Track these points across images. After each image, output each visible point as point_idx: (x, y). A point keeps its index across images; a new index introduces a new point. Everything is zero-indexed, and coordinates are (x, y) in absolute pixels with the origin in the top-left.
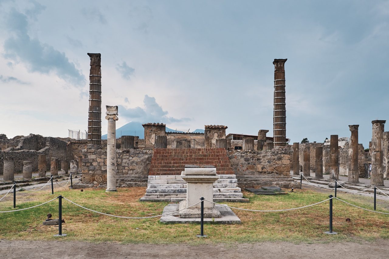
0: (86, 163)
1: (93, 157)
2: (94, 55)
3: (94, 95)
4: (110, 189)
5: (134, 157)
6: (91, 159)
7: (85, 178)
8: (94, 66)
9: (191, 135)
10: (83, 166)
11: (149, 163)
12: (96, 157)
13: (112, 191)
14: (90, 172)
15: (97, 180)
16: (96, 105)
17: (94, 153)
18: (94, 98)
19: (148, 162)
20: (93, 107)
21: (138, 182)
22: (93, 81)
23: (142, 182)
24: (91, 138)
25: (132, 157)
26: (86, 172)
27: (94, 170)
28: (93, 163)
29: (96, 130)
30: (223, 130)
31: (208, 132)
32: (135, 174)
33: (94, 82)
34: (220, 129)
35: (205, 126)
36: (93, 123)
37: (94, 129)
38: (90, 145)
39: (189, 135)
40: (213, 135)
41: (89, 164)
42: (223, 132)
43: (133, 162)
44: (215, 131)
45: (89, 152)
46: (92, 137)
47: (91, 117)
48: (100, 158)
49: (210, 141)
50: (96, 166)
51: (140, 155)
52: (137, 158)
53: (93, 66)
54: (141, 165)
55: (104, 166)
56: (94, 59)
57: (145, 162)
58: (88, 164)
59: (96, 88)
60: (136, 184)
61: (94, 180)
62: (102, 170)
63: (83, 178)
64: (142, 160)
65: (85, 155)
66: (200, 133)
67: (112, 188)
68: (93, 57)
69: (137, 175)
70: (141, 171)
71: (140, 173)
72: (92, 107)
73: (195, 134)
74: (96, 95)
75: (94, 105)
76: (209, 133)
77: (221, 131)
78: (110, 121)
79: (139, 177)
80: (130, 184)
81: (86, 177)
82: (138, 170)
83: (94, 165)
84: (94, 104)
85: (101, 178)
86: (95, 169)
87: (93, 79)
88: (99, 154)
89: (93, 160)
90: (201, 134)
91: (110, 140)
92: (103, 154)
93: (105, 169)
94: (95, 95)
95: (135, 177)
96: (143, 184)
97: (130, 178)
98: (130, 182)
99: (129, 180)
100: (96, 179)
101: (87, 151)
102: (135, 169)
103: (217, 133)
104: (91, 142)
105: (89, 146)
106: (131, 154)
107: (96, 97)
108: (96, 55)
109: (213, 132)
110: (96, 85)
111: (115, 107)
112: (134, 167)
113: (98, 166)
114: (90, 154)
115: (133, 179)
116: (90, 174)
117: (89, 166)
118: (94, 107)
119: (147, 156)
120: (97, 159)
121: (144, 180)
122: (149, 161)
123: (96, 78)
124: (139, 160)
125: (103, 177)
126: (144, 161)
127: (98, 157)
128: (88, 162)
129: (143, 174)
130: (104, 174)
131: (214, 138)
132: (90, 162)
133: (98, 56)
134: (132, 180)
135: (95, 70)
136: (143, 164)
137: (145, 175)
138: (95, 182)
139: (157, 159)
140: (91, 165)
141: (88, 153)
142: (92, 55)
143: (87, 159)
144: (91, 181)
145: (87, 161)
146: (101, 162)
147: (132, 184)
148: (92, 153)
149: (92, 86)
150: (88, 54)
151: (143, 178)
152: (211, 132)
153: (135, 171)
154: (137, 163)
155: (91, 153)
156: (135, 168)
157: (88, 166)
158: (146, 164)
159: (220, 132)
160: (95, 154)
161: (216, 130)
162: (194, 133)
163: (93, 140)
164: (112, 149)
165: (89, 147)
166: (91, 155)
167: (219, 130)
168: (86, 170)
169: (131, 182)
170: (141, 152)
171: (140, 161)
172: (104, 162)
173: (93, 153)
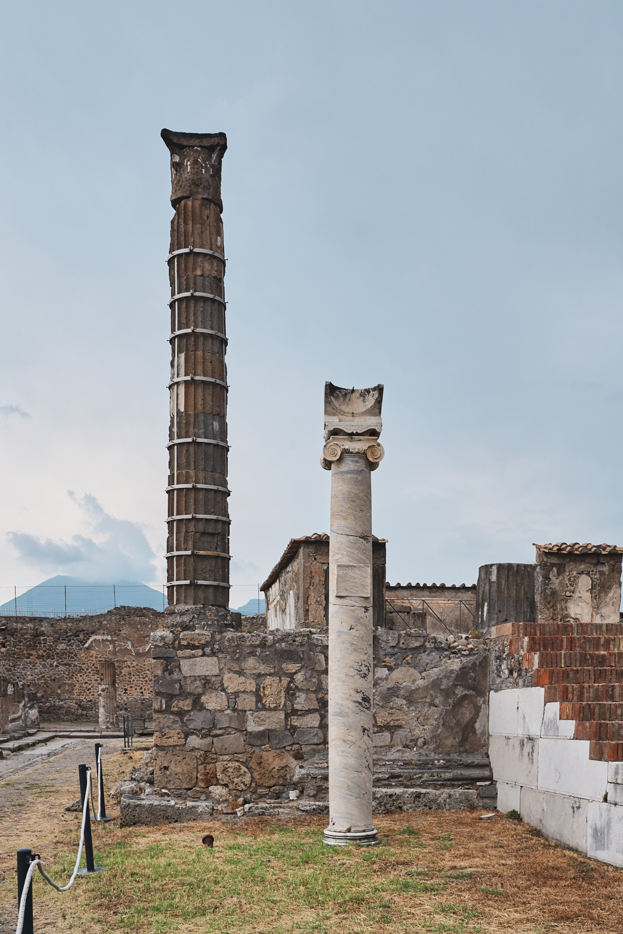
0: (170, 697)
1: (206, 666)
2: (192, 142)
3: (200, 353)
4: (349, 830)
5: (397, 666)
6: (195, 678)
7: (166, 768)
8: (197, 203)
9: (414, 592)
10: (156, 711)
11: (465, 697)
12: (220, 670)
13: (361, 838)
14: (194, 741)
15: (225, 781)
16: (208, 409)
17: (208, 650)
18: (200, 368)
19: (460, 692)
20: (196, 416)
21: (420, 786)
22: (191, 281)
23: (443, 786)
24: (192, 574)
25: (390, 669)
26: (171, 742)
27: (210, 730)
28: (203, 699)
29: (212, 535)
30: (612, 562)
31: (555, 569)
32: (400, 748)
33: (199, 286)
34: (602, 560)
35: (538, 547)
36: (196, 501)
37: (201, 527)
38: (187, 607)
39: (405, 593)
40: (573, 582)
41: (185, 704)
42: (613, 570)
43: (393, 692)
44: (582, 567)
45: (184, 643)
46: (195, 570)
47: (188, 466)
48: (236, 672)
49: (562, 609)
50: (221, 711)
51: (424, 657)
52: (412, 670)
53: (190, 203)
54: (432, 704)
55: (258, 709)
56: (195, 162)
57: (448, 693)
58: (181, 704)
59: (208, 318)
60: (418, 796)
61: (211, 780)
62: (251, 733)
63: (157, 773)
64: (435, 684)
65: (166, 659)
66: (447, 585)
67: (361, 826)
68: (186, 151)
69: (410, 755)
70: (428, 736)
71: (425, 743)
72: (192, 420)
73: (429, 588)
74: (208, 355)
75: (200, 407)
76: (559, 574)
77: (605, 569)
78: (347, 472)
79: (424, 765)
80: (391, 796)
81: (172, 767)
82: (417, 732)
83: (211, 706)
84: (200, 402)
85: (244, 769)
86: (214, 726)
87: (190, 273)
88: (235, 652)
89: (207, 683)
90: (449, 588)
91: (351, 573)
92: (252, 654)
93: (261, 728)
94: (204, 358)
95: (407, 764)
96: (450, 796)
97: (383, 769)
98: (385, 786)
99: (380, 776)
100: (220, 776)
101: (175, 640)
102: (400, 727)
103: (588, 574)
104: (191, 592)
105: (182, 614)
106: (382, 653)
107: (209, 366)
108: (206, 143)
109: (572, 569)
110: (209, 303)
111: (368, 391)
112: (398, 715)
113: (228, 712)
114: (188, 652)
115: (397, 771)
116: (193, 749)
117: (189, 711)
118: (201, 418)
119: (455, 664)
120: (226, 676)
121: (448, 775)
122: (468, 688)
123: (207, 266)
124: (420, 682)
125: (253, 764)
126: (443, 687)
127: (230, 670)
128: (183, 694)
129: (438, 747)
130: (257, 750)
131: (576, 595)
132: (190, 694)
133: (211, 149)
134: (393, 776)
135: (202, 224)
136: (437, 701)
137: (448, 754)
138: (217, 791)
139: (571, 675)
140: (198, 705)
141: (181, 647)
142: (185, 142)
143: (176, 676)
144: (196, 785)
145: (177, 686)
146: (244, 692)
147: (399, 797)
148: (198, 647)
149: (187, 308)
150: (166, 135)
151: (440, 767)
152: (564, 571)
153: (400, 734)
154: (411, 698)
155: (194, 647)
156: (400, 717)
157: (181, 714)
158: (451, 701)
159: (602, 573)
160: (213, 654)
161: (583, 561)
162: (425, 585)
163: (200, 582)
164: (358, 620)
165: (179, 619)
166: (194, 656)
167: (598, 563)
168: (173, 733)
169: (389, 786)
170: (428, 645)
171: (426, 688)
172: (258, 690)
173: (202, 647)
